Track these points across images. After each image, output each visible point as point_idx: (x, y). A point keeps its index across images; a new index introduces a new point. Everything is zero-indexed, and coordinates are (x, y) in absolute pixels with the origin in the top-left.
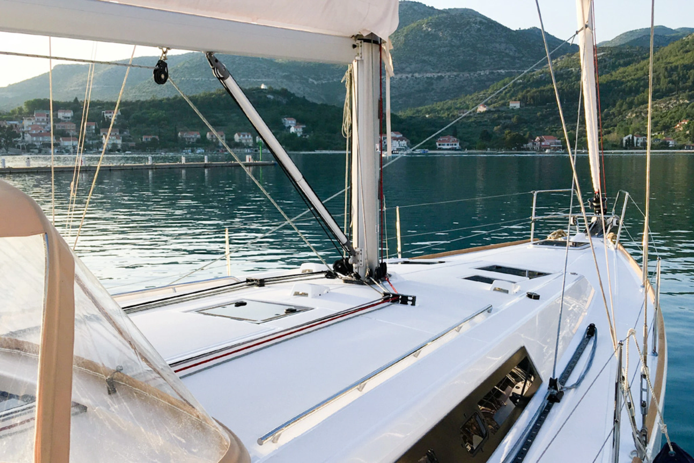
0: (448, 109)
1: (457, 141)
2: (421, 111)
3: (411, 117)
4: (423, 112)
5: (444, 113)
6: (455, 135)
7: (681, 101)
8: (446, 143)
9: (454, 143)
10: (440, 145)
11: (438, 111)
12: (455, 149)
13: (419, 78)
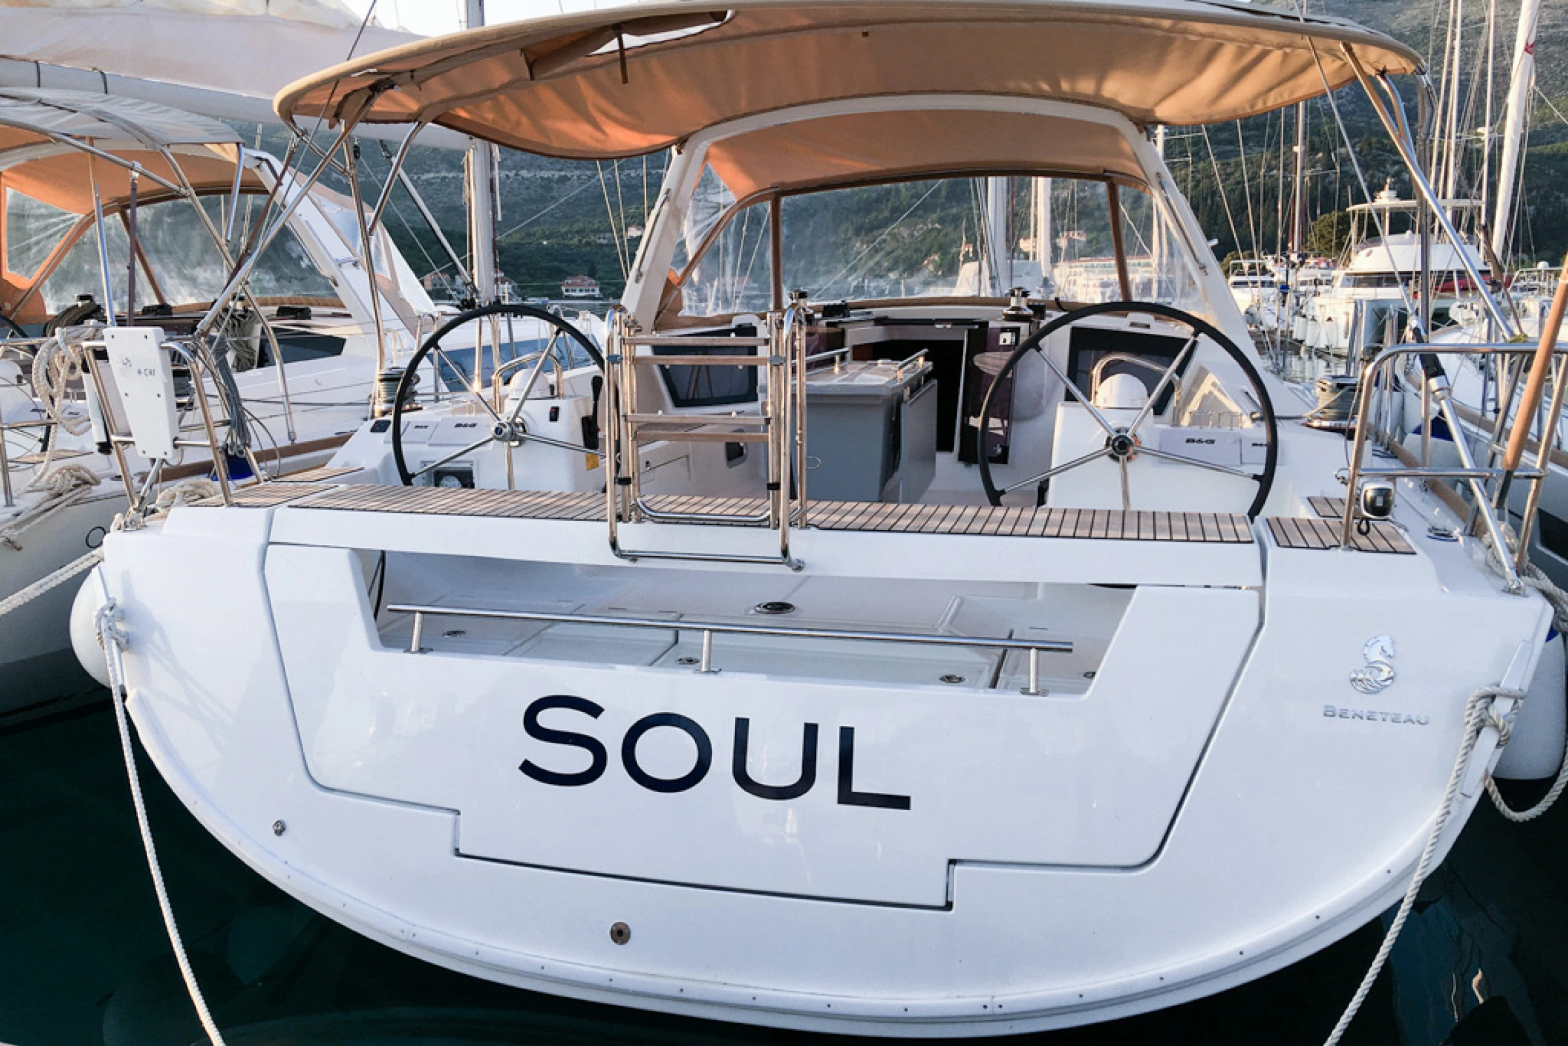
0: (578, 232)
1: (596, 284)
2: (534, 235)
3: (518, 244)
4: (537, 235)
5: (571, 239)
6: (592, 275)
7: (930, 226)
8: (578, 289)
9: (591, 288)
10: (567, 291)
11: (562, 235)
12: (592, 298)
13: (527, 179)
